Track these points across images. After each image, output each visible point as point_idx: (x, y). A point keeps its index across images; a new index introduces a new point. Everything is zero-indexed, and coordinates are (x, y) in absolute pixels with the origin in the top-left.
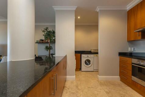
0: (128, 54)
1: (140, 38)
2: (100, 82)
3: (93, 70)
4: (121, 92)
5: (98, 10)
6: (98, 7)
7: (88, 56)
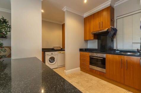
0: (84, 50)
1: (93, 38)
2: (68, 76)
3: (57, 67)
4: (86, 79)
5: (65, 9)
6: (65, 7)
7: (52, 54)
